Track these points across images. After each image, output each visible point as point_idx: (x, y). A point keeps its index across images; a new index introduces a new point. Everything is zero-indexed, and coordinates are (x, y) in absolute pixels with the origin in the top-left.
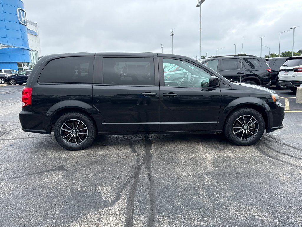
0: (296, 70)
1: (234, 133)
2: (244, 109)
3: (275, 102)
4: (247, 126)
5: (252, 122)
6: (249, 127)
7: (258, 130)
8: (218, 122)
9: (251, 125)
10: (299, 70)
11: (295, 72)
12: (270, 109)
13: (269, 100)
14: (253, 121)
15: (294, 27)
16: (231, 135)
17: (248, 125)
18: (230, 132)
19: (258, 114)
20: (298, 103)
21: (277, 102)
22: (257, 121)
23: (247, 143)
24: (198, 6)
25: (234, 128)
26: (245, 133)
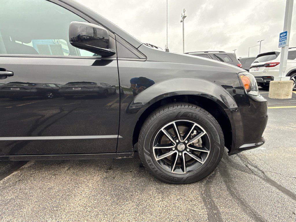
0: (267, 65)
1: (157, 159)
2: (176, 107)
3: (248, 91)
4: (185, 144)
5: (195, 136)
6: (190, 146)
7: (209, 152)
8: (120, 137)
9: (195, 141)
10: (271, 65)
11: (266, 67)
12: (236, 106)
13: (237, 90)
14: (198, 133)
15: (261, 41)
16: (149, 164)
17: (186, 142)
18: (148, 157)
19: (208, 117)
20: (271, 97)
21: (251, 91)
22: (205, 132)
23: (185, 178)
24: (181, 21)
25: (155, 149)
26: (181, 158)
